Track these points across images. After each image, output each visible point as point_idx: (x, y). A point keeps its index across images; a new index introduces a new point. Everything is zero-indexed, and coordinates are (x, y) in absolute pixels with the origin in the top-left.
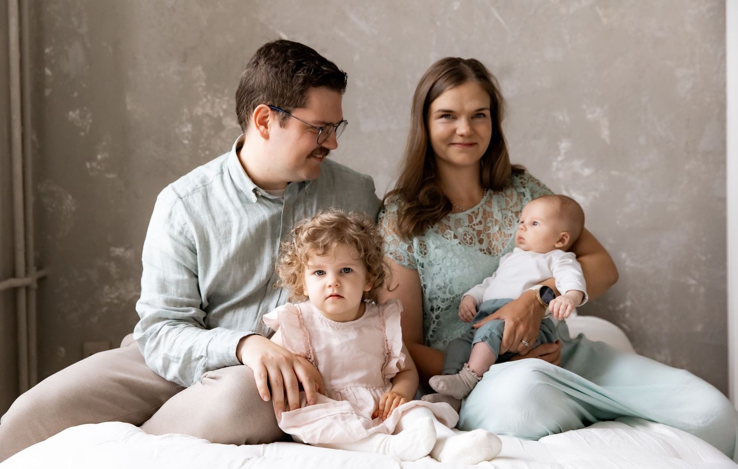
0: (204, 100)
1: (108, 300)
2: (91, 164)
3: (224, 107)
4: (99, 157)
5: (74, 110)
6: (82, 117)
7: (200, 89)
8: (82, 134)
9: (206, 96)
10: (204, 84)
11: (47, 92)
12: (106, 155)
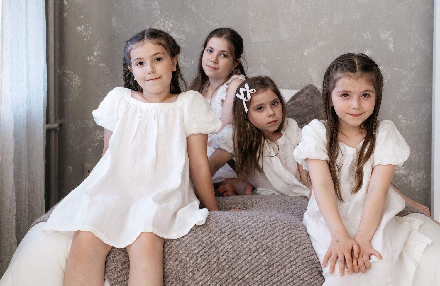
0: (159, 21)
1: (99, 138)
2: (90, 58)
3: (171, 26)
4: (95, 54)
5: (81, 26)
6: (86, 30)
7: (156, 15)
8: (86, 40)
9: (160, 19)
10: (159, 12)
11: (65, 14)
12: (99, 52)
